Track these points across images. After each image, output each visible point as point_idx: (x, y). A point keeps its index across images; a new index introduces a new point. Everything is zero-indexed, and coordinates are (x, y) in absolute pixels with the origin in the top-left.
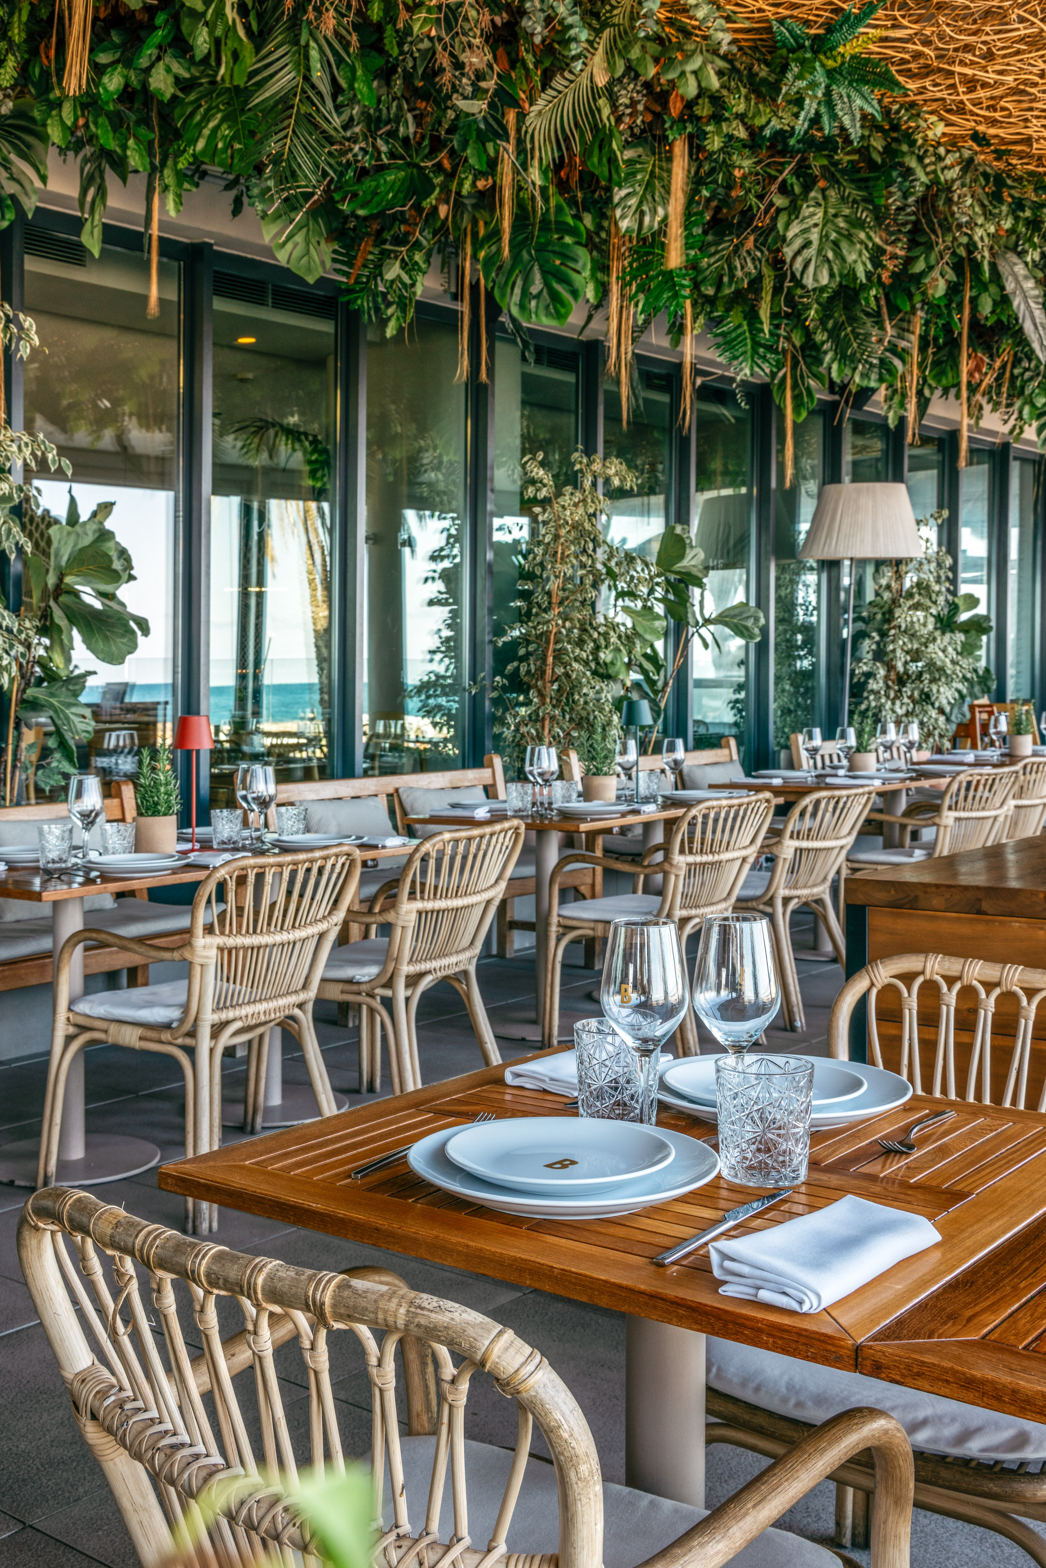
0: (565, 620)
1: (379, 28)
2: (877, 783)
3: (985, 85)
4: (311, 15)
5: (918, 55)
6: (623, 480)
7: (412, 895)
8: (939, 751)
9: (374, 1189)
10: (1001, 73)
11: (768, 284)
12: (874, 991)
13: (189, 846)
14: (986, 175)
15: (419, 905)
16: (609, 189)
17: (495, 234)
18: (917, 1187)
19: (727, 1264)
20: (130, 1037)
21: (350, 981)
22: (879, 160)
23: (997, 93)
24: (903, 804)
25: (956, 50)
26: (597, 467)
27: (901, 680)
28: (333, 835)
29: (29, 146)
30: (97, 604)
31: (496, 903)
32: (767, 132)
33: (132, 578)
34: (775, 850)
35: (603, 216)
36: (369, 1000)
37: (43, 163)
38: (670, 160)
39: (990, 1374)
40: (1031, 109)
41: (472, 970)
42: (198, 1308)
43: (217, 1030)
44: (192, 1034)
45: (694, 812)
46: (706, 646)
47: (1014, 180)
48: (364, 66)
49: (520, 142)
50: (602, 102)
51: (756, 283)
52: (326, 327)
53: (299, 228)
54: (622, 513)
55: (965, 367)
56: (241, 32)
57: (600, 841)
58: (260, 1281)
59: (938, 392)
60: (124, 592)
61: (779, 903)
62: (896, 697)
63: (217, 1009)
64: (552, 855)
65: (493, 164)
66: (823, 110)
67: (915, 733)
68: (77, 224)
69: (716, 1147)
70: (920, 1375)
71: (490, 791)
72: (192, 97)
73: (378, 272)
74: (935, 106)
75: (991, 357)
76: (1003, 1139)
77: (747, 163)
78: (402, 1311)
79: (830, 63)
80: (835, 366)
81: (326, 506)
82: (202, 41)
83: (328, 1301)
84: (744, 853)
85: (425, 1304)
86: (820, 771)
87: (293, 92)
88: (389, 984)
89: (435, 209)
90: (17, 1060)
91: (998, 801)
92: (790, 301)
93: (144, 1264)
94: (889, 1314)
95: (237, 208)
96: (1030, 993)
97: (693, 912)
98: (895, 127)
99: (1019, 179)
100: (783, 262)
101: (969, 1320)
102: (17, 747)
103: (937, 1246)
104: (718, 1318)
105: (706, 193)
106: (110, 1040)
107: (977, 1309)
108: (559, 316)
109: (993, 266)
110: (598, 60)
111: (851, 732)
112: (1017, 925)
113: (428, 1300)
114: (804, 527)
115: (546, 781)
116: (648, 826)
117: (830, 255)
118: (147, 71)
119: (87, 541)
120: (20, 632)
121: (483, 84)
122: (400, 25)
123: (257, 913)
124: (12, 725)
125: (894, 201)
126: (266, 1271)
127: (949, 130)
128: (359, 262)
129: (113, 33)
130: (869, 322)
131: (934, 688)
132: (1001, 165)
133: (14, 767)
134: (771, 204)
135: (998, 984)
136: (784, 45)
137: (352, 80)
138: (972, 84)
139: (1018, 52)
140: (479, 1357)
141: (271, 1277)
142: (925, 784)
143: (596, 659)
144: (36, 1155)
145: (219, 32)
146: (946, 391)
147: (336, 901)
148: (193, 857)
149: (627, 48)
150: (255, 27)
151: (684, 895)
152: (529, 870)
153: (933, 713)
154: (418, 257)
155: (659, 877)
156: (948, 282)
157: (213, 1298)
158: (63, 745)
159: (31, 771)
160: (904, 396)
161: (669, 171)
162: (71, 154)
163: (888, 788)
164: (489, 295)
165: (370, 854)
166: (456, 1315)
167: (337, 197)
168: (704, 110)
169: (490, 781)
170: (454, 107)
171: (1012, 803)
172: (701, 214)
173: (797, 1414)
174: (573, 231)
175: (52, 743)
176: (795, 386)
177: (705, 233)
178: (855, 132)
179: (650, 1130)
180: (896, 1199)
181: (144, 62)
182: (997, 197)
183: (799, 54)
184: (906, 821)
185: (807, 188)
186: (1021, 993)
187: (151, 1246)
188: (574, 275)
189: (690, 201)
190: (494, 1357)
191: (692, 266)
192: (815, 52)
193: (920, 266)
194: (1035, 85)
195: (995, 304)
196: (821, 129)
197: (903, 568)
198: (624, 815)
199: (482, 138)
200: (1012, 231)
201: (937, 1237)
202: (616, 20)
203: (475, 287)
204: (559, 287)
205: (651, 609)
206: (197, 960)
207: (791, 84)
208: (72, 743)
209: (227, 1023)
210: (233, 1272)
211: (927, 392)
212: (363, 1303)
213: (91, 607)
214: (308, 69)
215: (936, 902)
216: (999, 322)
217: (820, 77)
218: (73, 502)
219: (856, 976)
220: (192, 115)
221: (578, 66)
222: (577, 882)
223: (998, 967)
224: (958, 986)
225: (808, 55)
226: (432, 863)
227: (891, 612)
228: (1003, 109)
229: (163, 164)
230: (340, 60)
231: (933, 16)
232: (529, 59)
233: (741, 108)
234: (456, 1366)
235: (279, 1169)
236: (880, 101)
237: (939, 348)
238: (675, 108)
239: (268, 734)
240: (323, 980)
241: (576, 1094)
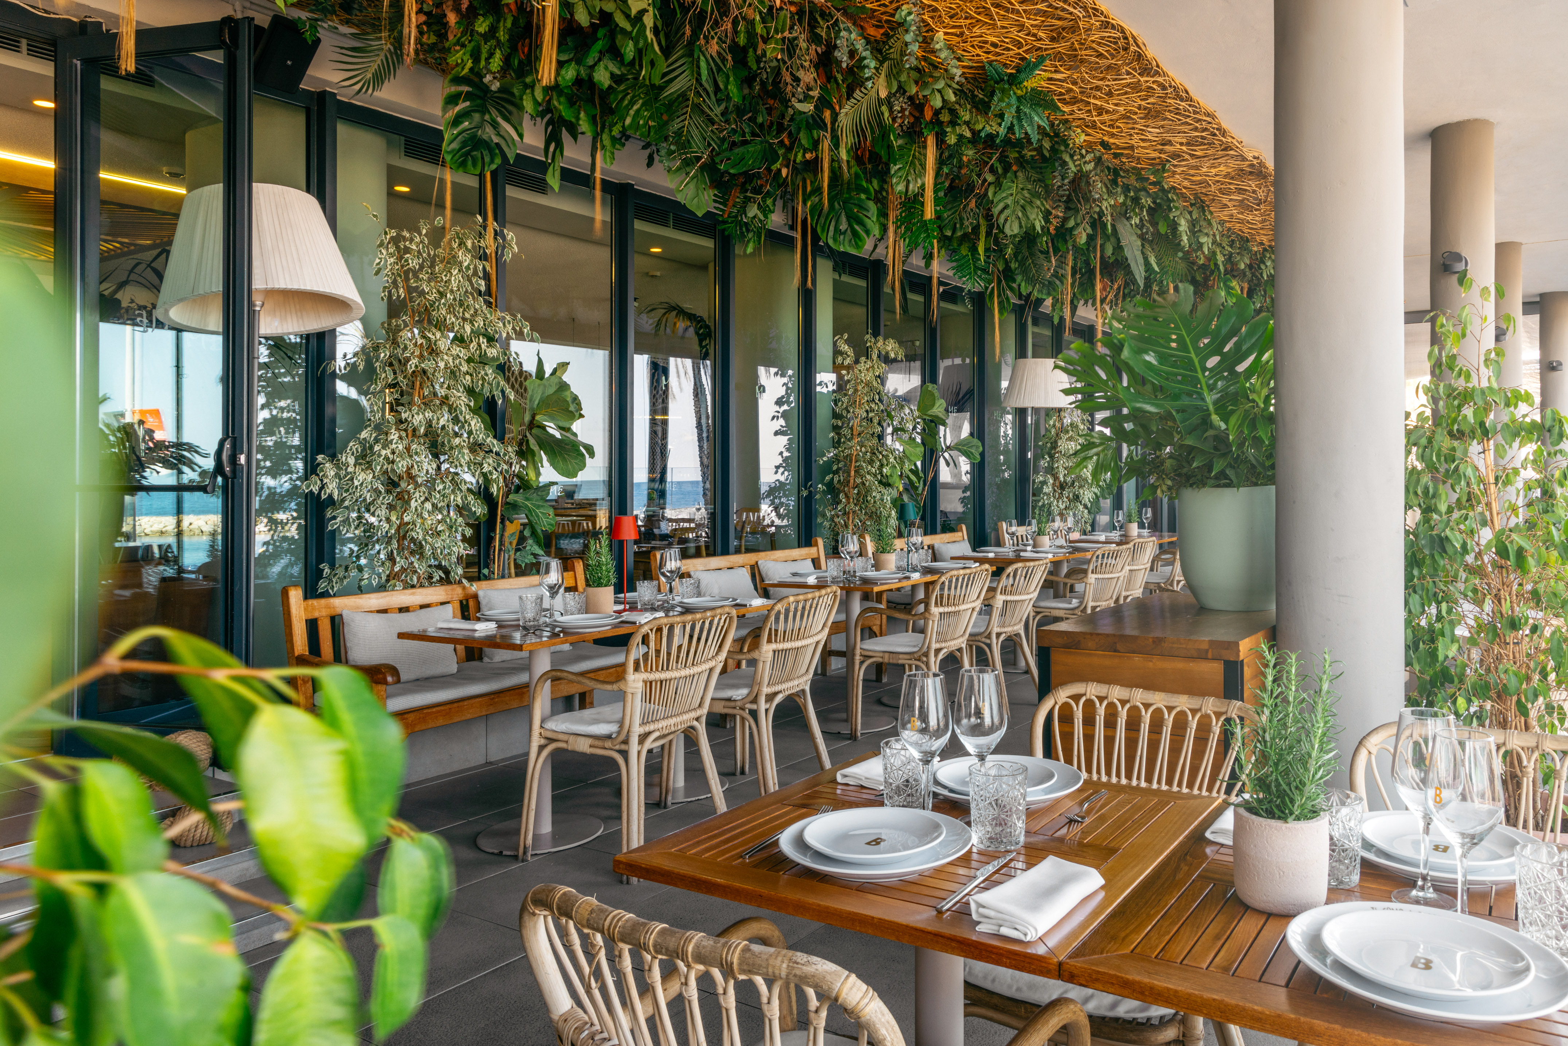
0: (861, 447)
1: (744, 50)
2: (1050, 556)
3: (1107, 112)
4: (702, 41)
5: (1070, 90)
6: (896, 354)
7: (769, 641)
8: (1085, 534)
9: (756, 865)
10: (1116, 105)
11: (983, 230)
12: (1057, 707)
13: (621, 607)
14: (1108, 168)
15: (774, 646)
16: (887, 165)
17: (818, 190)
18: (1088, 845)
19: (981, 910)
20: (583, 746)
21: (729, 700)
22: (1047, 155)
23: (1114, 117)
24: (1065, 569)
25: (1091, 89)
26: (880, 344)
27: (1062, 487)
28: (717, 598)
29: (510, 113)
30: (558, 435)
31: (823, 643)
32: (983, 134)
33: (582, 416)
34: (991, 602)
35: (885, 181)
36: (741, 712)
37: (521, 124)
38: (925, 147)
39: (1137, 978)
40: (1133, 128)
41: (807, 689)
42: (647, 968)
43: (643, 738)
44: (626, 742)
45: (943, 579)
46: (948, 464)
47: (1124, 171)
48: (735, 74)
49: (833, 130)
50: (884, 108)
51: (976, 229)
52: (708, 243)
53: (692, 178)
54: (894, 372)
55: (1098, 286)
56: (657, 48)
57: (885, 596)
58: (690, 949)
59: (1082, 302)
60: (576, 426)
61: (994, 636)
62: (1059, 498)
63: (643, 724)
64: (856, 607)
65: (816, 144)
66: (1015, 122)
67: (1070, 521)
68: (543, 167)
69: (969, 824)
70: (1097, 980)
71: (816, 563)
72: (622, 88)
73: (743, 210)
74: (1079, 122)
75: (1112, 281)
76: (1136, 808)
77: (971, 153)
78: (784, 965)
79: (1019, 92)
80: (1023, 284)
81: (708, 362)
82: (629, 50)
83: (735, 961)
84: (973, 605)
85: (799, 960)
86: (1016, 548)
87: (689, 89)
88: (755, 701)
89: (779, 171)
90: (503, 760)
91: (1119, 567)
92: (997, 242)
93: (610, 941)
94: (1077, 938)
95: (650, 162)
96: (1147, 706)
97: (943, 645)
98: (1057, 135)
99: (1127, 171)
100: (992, 215)
101: (1124, 939)
102: (502, 536)
103: (1102, 887)
104: (976, 948)
105: (946, 170)
106: (570, 748)
107: (1128, 931)
108: (857, 247)
109: (1113, 226)
110: (882, 81)
111: (1034, 522)
112: (1137, 659)
113: (801, 957)
114: (1005, 384)
115: (852, 557)
116: (914, 587)
117: (1020, 214)
118: (592, 67)
119: (551, 391)
120: (505, 455)
121: (811, 93)
122: (759, 52)
123: (669, 654)
124: (499, 520)
125: (1057, 182)
126: (694, 941)
127: (1087, 138)
128: (730, 203)
129: (568, 39)
130: (1042, 256)
131: (1081, 491)
132: (1117, 161)
133: (500, 550)
134: (985, 180)
135: (1128, 701)
136: (992, 79)
137: (727, 84)
138: (1101, 111)
139: (1126, 93)
140: (834, 995)
141: (697, 946)
142: (1078, 555)
143: (881, 473)
144: (517, 832)
145: (641, 44)
146: (1086, 302)
147: (720, 647)
148: (626, 616)
149: (899, 73)
150: (663, 43)
151: (938, 633)
152: (842, 617)
153: (1081, 507)
154: (769, 202)
155: (922, 622)
156: (1088, 235)
157: (657, 962)
158: (534, 533)
159: (512, 553)
160: (1063, 304)
161: (925, 155)
162: (539, 119)
163: (1057, 559)
164: (814, 231)
165: (742, 611)
166: (819, 967)
167: (717, 160)
168: (945, 117)
169: (816, 556)
170: (792, 107)
171: (1127, 568)
172: (943, 183)
173: (1018, 996)
174: (866, 191)
175: (527, 533)
176: (999, 296)
177: (946, 195)
178: (1035, 137)
179: (929, 814)
180: (1076, 855)
181: (590, 61)
182: (1114, 182)
183: (1001, 85)
184: (1067, 580)
185: (1007, 169)
186: (1141, 706)
187: (615, 927)
188: (867, 220)
189: (938, 174)
190: (843, 995)
191: (939, 217)
192: (1010, 84)
193: (1071, 223)
194: (1136, 113)
195: (1114, 249)
196: (1014, 134)
197: (1062, 414)
198: (900, 580)
199: (809, 128)
200: (1124, 204)
201: (1101, 881)
202: (892, 56)
203: (804, 221)
204: (857, 227)
205: (914, 439)
206: (629, 690)
207: (996, 104)
208: (539, 531)
209: (649, 734)
210: (672, 943)
211: (1075, 302)
212: (758, 961)
213: (553, 436)
214: (699, 74)
215: (1091, 644)
216: (1116, 260)
217: (1014, 100)
218: (540, 363)
219: (1046, 698)
220: (623, 99)
221: (869, 84)
222: (871, 624)
223: (1128, 690)
224: (1105, 703)
225: (1006, 86)
226: (782, 617)
227: (1056, 442)
228: (1118, 127)
229: (602, 131)
230: (719, 69)
231: (1078, 67)
232: (839, 77)
233: (967, 118)
234: (818, 999)
235: (694, 854)
236: (1048, 118)
237: (1082, 275)
238: (928, 115)
239: (670, 520)
240: (712, 699)
241: (882, 788)
